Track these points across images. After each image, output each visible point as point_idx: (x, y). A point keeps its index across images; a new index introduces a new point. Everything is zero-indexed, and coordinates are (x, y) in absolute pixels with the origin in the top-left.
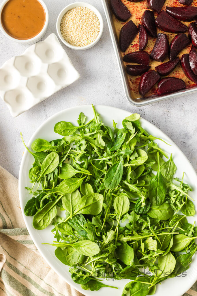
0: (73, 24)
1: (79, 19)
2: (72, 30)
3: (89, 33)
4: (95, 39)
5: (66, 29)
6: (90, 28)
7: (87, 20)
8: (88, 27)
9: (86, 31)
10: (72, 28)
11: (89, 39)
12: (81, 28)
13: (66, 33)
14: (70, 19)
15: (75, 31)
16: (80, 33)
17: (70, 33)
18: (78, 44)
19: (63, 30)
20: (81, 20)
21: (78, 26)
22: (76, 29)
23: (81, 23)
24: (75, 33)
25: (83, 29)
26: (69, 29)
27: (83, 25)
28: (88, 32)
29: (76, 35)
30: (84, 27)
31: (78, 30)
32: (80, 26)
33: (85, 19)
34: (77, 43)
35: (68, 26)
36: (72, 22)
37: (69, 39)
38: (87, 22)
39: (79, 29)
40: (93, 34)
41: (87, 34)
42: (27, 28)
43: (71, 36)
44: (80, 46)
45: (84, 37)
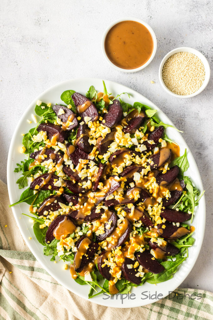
0: (177, 68)
1: (186, 65)
2: (174, 74)
3: (190, 84)
4: (192, 93)
5: (168, 70)
6: (192, 79)
7: (193, 70)
8: (191, 78)
9: (188, 80)
10: (175, 71)
11: (187, 89)
12: (184, 75)
13: (167, 74)
14: (177, 62)
15: (176, 76)
16: (181, 79)
17: (170, 75)
18: (174, 90)
19: (165, 70)
20: (187, 68)
21: (182, 72)
22: (178, 74)
23: (186, 70)
24: (175, 78)
25: (185, 77)
26: (171, 72)
27: (187, 74)
28: (189, 82)
29: (176, 80)
30: (188, 76)
31: (180, 76)
32: (184, 73)
33: (192, 69)
34: (174, 88)
35: (172, 68)
36: (177, 66)
37: (167, 81)
38: (192, 72)
39: (182, 75)
40: (193, 87)
41: (187, 84)
42: (129, 56)
43: (170, 79)
44: (175, 93)
45: (183, 85)
